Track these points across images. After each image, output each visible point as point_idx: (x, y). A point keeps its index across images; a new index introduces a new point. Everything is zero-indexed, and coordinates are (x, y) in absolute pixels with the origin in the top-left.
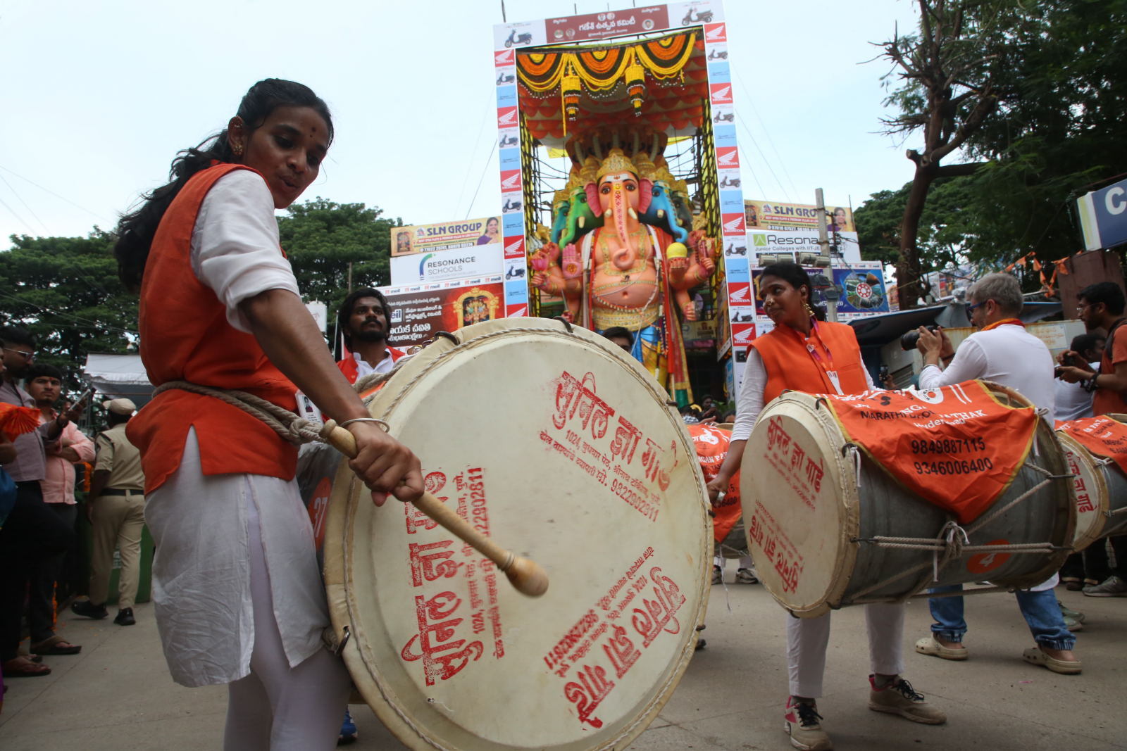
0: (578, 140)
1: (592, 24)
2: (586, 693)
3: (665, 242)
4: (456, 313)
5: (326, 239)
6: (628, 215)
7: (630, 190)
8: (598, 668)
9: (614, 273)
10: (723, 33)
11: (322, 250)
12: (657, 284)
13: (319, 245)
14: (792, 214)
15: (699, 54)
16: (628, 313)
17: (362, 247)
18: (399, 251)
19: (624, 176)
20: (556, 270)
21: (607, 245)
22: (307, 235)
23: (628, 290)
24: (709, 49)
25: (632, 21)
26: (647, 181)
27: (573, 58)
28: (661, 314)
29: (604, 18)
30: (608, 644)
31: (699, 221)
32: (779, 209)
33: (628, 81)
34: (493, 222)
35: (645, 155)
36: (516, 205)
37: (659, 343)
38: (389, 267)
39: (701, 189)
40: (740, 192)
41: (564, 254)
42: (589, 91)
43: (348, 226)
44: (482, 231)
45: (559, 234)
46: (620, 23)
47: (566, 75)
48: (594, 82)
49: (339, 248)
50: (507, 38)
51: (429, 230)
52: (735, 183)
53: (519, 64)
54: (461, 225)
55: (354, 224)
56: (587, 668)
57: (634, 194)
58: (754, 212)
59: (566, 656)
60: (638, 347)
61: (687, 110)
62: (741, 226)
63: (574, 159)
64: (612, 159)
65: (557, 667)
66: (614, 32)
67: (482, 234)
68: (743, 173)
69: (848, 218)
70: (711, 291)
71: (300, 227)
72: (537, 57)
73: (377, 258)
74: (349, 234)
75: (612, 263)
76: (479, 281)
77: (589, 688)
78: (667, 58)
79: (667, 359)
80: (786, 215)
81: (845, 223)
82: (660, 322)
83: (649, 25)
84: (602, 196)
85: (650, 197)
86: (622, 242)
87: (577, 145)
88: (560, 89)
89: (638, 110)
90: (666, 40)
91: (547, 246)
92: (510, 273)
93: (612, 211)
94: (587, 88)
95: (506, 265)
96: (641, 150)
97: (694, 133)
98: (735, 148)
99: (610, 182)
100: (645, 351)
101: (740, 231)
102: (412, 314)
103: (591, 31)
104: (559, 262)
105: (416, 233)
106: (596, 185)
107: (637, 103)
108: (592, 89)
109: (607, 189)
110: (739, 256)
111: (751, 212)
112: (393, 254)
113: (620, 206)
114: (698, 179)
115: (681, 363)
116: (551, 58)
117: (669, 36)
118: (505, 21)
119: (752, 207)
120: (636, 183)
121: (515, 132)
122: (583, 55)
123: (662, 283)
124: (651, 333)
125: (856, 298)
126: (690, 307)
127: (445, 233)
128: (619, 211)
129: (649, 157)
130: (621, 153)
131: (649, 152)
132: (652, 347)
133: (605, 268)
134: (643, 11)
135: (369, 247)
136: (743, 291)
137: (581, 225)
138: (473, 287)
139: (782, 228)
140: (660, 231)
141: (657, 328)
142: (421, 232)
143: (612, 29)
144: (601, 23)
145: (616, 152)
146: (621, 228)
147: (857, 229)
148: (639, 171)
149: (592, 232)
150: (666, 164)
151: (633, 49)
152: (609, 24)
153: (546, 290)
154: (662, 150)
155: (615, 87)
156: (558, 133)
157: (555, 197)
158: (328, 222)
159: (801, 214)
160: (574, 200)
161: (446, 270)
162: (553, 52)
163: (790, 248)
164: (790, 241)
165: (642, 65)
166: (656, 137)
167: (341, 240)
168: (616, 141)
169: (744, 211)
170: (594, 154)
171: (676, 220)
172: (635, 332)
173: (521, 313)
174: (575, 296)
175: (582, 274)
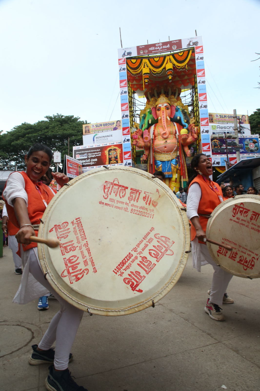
0: (149, 91)
1: (154, 48)
3: (180, 128)
4: (106, 155)
5: (60, 129)
6: (167, 119)
7: (168, 109)
8: (136, 272)
9: (161, 140)
10: (202, 50)
11: (59, 133)
12: (177, 144)
13: (58, 131)
14: (226, 118)
15: (193, 58)
16: (167, 154)
17: (73, 131)
18: (86, 133)
19: (165, 105)
20: (141, 139)
21: (159, 130)
22: (54, 127)
23: (166, 146)
24: (197, 56)
25: (168, 46)
26: (173, 106)
27: (147, 61)
28: (178, 155)
29: (158, 45)
30: (139, 263)
31: (192, 121)
32: (221, 116)
33: (167, 69)
34: (119, 122)
35: (173, 97)
36: (127, 116)
37: (177, 165)
38: (82, 138)
39: (194, 108)
40: (207, 110)
41: (144, 133)
42: (153, 73)
43: (68, 124)
44: (115, 125)
45: (142, 126)
46: (164, 47)
47: (144, 67)
48: (155, 70)
49: (65, 132)
50: (123, 54)
52: (205, 107)
53: (127, 64)
54: (107, 123)
55: (70, 123)
57: (169, 111)
58: (212, 117)
60: (170, 166)
61: (189, 79)
62: (207, 123)
63: (148, 98)
64: (161, 98)
66: (162, 50)
67: (115, 127)
68: (208, 103)
69: (247, 119)
70: (196, 146)
71: (51, 124)
72: (134, 61)
73: (78, 135)
74: (68, 127)
75: (161, 136)
76: (114, 143)
78: (181, 60)
79: (180, 170)
80: (224, 118)
81: (245, 121)
82: (178, 157)
83: (175, 47)
84: (158, 112)
85: (175, 112)
86: (164, 129)
87: (148, 93)
88: (142, 72)
89: (170, 80)
90: (181, 53)
91: (138, 130)
92: (125, 141)
93: (161, 117)
94: (152, 72)
95: (123, 137)
96: (171, 94)
97: (191, 88)
98: (206, 94)
99: (160, 107)
100: (172, 168)
101: (207, 124)
102: (91, 155)
103: (153, 50)
104: (142, 136)
105: (92, 126)
106: (155, 108)
107: (170, 77)
108: (154, 72)
109: (159, 109)
110: (206, 134)
111: (211, 117)
112: (84, 134)
113: (164, 116)
114: (192, 105)
115: (185, 172)
116: (139, 61)
117: (182, 52)
118: (122, 47)
119: (211, 115)
120: (170, 107)
121: (126, 89)
122: (150, 60)
123: (178, 143)
124: (175, 161)
125: (249, 148)
126: (188, 152)
127: (102, 126)
128: (163, 117)
129: (175, 97)
130: (164, 96)
131: (175, 95)
132: (175, 166)
133: (158, 138)
134: (173, 42)
135: (75, 131)
136: (207, 146)
137: (150, 123)
138: (112, 145)
139: (222, 123)
140: (178, 124)
141: (177, 160)
142: (93, 126)
143: (161, 49)
144: (157, 47)
145: (162, 95)
146: (164, 124)
147: (250, 123)
148: (171, 103)
149: (154, 125)
150: (181, 99)
151: (168, 57)
152: (160, 47)
153: (138, 146)
154: (179, 94)
155: (162, 71)
156: (141, 89)
157: (141, 112)
158: (61, 122)
159: (229, 118)
160: (147, 114)
161: (102, 140)
162: (140, 59)
163: (225, 131)
164: (225, 128)
165: (172, 63)
166: (177, 90)
167: (66, 129)
168: (163, 91)
169: (208, 117)
170: (155, 96)
171: (184, 120)
172: (169, 161)
173: (128, 154)
174: (148, 148)
175: (150, 140)
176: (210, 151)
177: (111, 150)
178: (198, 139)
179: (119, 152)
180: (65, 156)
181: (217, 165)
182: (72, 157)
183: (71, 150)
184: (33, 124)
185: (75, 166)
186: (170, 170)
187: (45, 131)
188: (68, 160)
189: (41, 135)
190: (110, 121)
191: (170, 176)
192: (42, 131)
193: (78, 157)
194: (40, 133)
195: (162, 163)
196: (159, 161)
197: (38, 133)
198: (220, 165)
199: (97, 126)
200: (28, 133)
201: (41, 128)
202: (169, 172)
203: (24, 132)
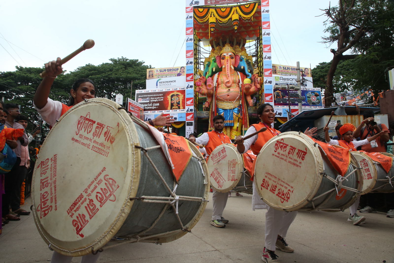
0: (214, 40)
2: (79, 224)
3: (243, 78)
4: (168, 100)
5: (124, 72)
6: (231, 68)
7: (232, 59)
8: (83, 215)
9: (225, 88)
10: (268, 3)
11: (123, 76)
12: (240, 93)
13: (122, 74)
14: (289, 70)
15: (259, 10)
16: (229, 102)
17: (137, 75)
18: (149, 77)
19: (230, 54)
20: (204, 86)
21: (223, 78)
22: (118, 70)
23: (229, 94)
24: (262, 9)
26: (238, 55)
27: (214, 10)
28: (240, 103)
30: (87, 206)
31: (256, 71)
32: (285, 68)
33: (233, 19)
34: (183, 68)
35: (238, 46)
36: (191, 63)
37: (239, 114)
38: (146, 83)
39: (258, 59)
40: (271, 61)
41: (207, 81)
42: (219, 22)
43: (132, 67)
44: (179, 71)
45: (206, 73)
47: (211, 17)
48: (221, 19)
49: (129, 75)
50: (191, 3)
51: (160, 70)
52: (269, 58)
53: (194, 12)
54: (172, 69)
55: (135, 67)
56: (79, 215)
57: (233, 60)
58: (276, 69)
59: (73, 210)
60: (232, 115)
61: (254, 30)
62: (271, 73)
63: (213, 47)
64: (226, 47)
65: (70, 214)
66: (229, 1)
67: (179, 72)
68: (272, 54)
69: (309, 72)
70: (259, 96)
71: (116, 67)
72: (201, 10)
73: (142, 79)
74: (132, 70)
75: (224, 84)
76: (177, 89)
77: (80, 222)
78: (247, 12)
79: (242, 119)
80: (287, 70)
81: (308, 74)
82: (240, 106)
84: (222, 60)
85: (239, 61)
86: (228, 77)
87: (214, 42)
88: (208, 21)
89: (236, 30)
91: (201, 78)
92: (188, 87)
93: (225, 65)
94: (218, 22)
95: (187, 84)
96: (236, 44)
97: (256, 39)
98: (270, 45)
99: (225, 56)
100: (234, 116)
101: (270, 75)
102: (153, 99)
104: (205, 83)
106: (220, 56)
107: (236, 28)
109: (224, 58)
110: (269, 84)
112: (147, 78)
113: (228, 64)
114: (256, 56)
115: (247, 121)
116: (206, 10)
117: (248, 4)
119: (275, 66)
120: (234, 57)
121: (192, 37)
122: (217, 10)
124: (237, 110)
125: (310, 101)
126: (251, 101)
127: (166, 71)
128: (228, 66)
130: (229, 45)
131: (239, 45)
132: (237, 115)
133: (221, 86)
135: (139, 75)
136: (270, 97)
137: (214, 70)
138: (175, 91)
139: (285, 75)
140: (242, 74)
141: (239, 108)
142: (157, 71)
145: (227, 45)
146: (228, 72)
147: (313, 76)
148: (235, 52)
149: (217, 73)
151: (235, 8)
153: (200, 93)
154: (244, 45)
155: (228, 22)
156: (207, 37)
157: (205, 60)
158: (125, 65)
159: (292, 70)
160: (212, 62)
161: (165, 85)
162: (207, 8)
163: (288, 82)
164: (288, 79)
165: (238, 14)
166: (242, 40)
167: (130, 72)
168: (228, 41)
169: (272, 68)
170: (220, 45)
171: (248, 70)
172: (231, 109)
173: (191, 101)
174: (210, 95)
175: (213, 88)
176: (272, 101)
177: (174, 95)
178: (260, 89)
179: (182, 98)
180: (128, 98)
181: (279, 116)
182: (135, 100)
183: (134, 94)
184: (97, 66)
185: (136, 110)
186: (232, 119)
187: (109, 73)
188: (130, 104)
189: (104, 77)
190: (174, 67)
191: (232, 124)
192: (105, 73)
193: (140, 101)
194: (104, 74)
195: (224, 111)
196: (221, 109)
197: (102, 74)
198: (282, 116)
199: (161, 71)
200: (92, 75)
201: (105, 70)
202: (231, 121)
203: (87, 72)
